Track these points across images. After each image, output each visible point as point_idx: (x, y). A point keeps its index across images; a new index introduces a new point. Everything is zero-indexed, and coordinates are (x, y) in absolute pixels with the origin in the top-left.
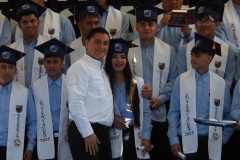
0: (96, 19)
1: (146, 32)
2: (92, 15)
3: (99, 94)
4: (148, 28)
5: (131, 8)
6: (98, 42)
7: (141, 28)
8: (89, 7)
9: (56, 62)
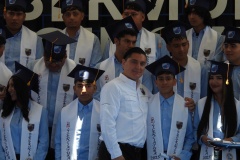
3: (131, 116)
6: (135, 62)
9: (168, 79)
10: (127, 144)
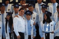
0: (4, 7)
1: (16, 10)
2: (3, 6)
4: (17, 9)
5: (13, 4)
7: (15, 9)
8: (3, 4)
10: (20, 32)
